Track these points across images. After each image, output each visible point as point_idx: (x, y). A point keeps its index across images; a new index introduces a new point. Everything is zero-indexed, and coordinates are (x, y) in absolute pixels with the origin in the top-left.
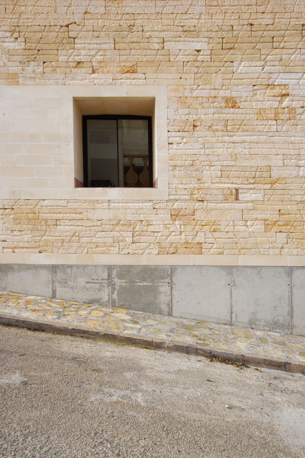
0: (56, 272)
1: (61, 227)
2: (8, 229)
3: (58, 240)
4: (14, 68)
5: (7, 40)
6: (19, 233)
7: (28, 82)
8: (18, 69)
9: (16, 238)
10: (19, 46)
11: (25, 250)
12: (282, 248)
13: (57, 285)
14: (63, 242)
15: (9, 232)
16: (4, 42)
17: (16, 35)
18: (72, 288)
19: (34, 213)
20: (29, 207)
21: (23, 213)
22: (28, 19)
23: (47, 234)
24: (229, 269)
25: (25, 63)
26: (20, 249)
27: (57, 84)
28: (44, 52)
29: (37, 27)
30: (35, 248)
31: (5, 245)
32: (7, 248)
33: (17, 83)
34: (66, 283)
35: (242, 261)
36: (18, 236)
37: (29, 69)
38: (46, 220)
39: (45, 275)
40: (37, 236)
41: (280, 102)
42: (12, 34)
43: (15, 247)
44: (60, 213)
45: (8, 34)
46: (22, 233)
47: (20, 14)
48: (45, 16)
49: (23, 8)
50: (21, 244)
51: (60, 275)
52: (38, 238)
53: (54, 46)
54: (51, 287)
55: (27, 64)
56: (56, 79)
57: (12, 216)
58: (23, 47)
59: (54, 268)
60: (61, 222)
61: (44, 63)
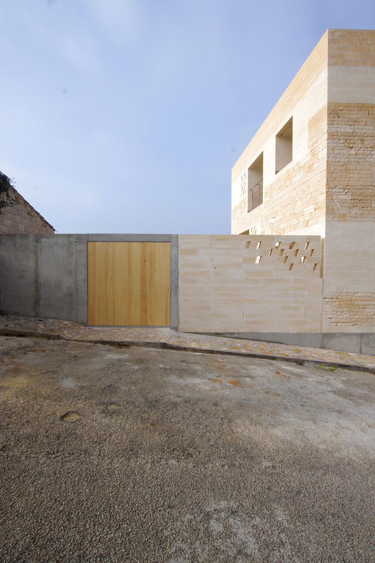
0: (363, 338)
1: (368, 309)
2: (334, 311)
3: (365, 317)
4: (343, 211)
5: (341, 194)
6: (341, 314)
7: (352, 220)
8: (346, 212)
9: (339, 316)
10: (348, 197)
11: (344, 324)
13: (363, 345)
14: (368, 319)
15: (335, 312)
16: (338, 195)
17: (346, 191)
18: (372, 347)
19: (351, 301)
20: (348, 297)
21: (344, 301)
22: (354, 181)
23: (358, 314)
25: (351, 208)
26: (341, 324)
27: (370, 221)
28: (363, 201)
29: (360, 187)
30: (350, 323)
31: (332, 320)
32: (333, 323)
33: (345, 220)
34: (368, 344)
36: (340, 315)
37: (353, 212)
38: (358, 305)
39: (355, 340)
40: (352, 315)
42: (344, 190)
43: (338, 322)
44: (368, 301)
45: (342, 190)
46: (343, 313)
47: (350, 178)
48: (365, 180)
49: (351, 175)
50: (342, 320)
51: (365, 340)
52: (353, 316)
53: (370, 198)
54: (359, 347)
55: (352, 209)
56: (370, 218)
57: (337, 303)
58: (350, 198)
59: (362, 335)
60: (368, 307)
61: (363, 208)
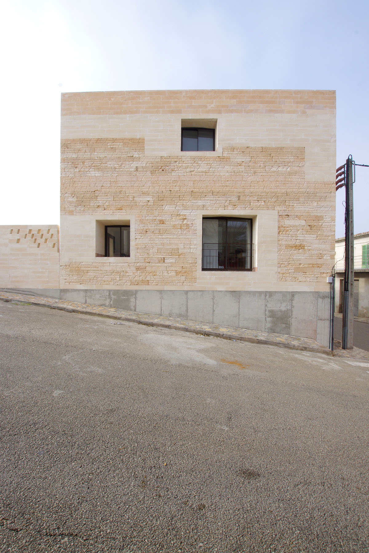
0: (87, 293)
1: (90, 273)
2: (67, 274)
3: (88, 279)
4: (72, 208)
5: (70, 197)
6: (72, 276)
7: (77, 214)
8: (73, 209)
9: (71, 278)
10: (74, 200)
11: (74, 283)
12: (183, 282)
13: (87, 298)
14: (90, 280)
15: (68, 275)
16: (68, 198)
17: (73, 195)
18: (94, 299)
19: (78, 268)
20: (76, 265)
21: (74, 268)
22: (78, 189)
23: (83, 276)
24: (161, 292)
25: (76, 206)
26: (72, 283)
27: (89, 215)
28: (84, 202)
29: (82, 192)
30: (79, 282)
31: (66, 281)
32: (66, 282)
33: (73, 214)
34: (91, 297)
35: (166, 288)
36: (71, 277)
37: (78, 209)
38: (83, 271)
39: (82, 294)
40: (79, 277)
41: (183, 222)
42: (72, 195)
43: (70, 282)
44: (89, 268)
45: (70, 195)
46: (73, 276)
47: (75, 187)
48: (85, 188)
49: (76, 185)
50: (73, 281)
51: (89, 294)
52: (80, 278)
53: (88, 200)
54: (84, 299)
55: (77, 207)
56: (89, 213)
57: (69, 269)
58: (76, 200)
59: (86, 291)
60: (90, 272)
61: (84, 206)
